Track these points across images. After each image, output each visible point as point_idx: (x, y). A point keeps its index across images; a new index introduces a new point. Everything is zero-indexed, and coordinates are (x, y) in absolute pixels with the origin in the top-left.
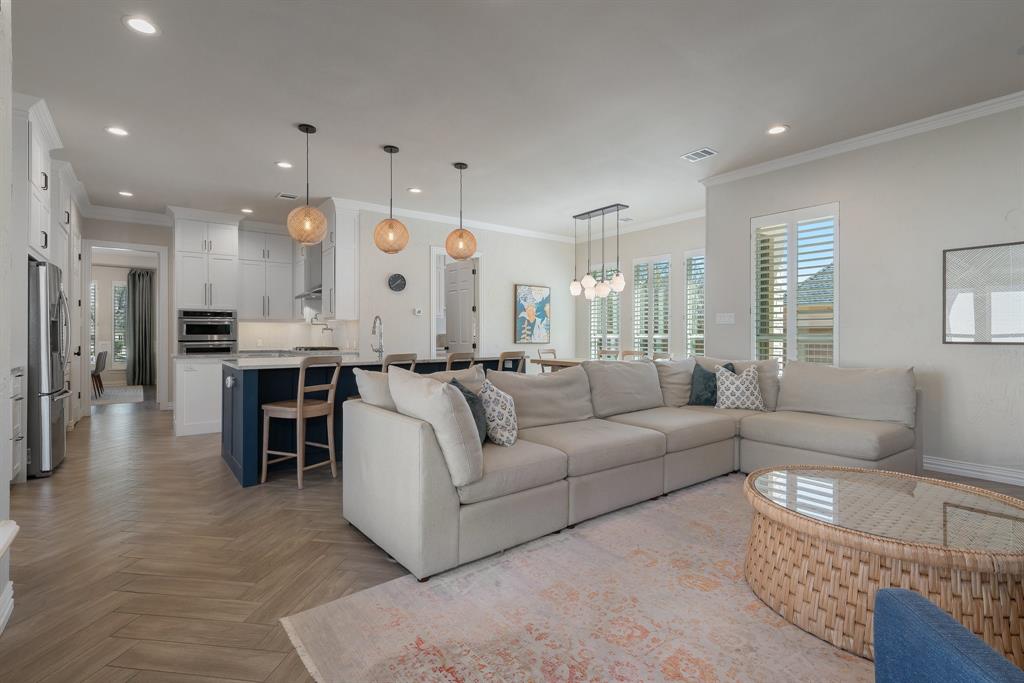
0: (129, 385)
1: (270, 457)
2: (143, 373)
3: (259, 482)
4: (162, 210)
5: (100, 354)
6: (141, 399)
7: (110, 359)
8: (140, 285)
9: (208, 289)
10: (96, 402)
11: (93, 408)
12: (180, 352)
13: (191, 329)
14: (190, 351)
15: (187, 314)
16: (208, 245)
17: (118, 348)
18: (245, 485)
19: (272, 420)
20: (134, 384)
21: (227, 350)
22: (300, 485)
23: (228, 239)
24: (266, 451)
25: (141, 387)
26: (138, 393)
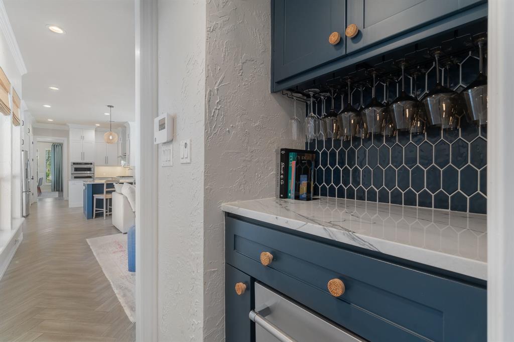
0: (52, 191)
1: (96, 211)
2: (58, 186)
3: (93, 218)
4: (65, 125)
5: (40, 179)
6: (57, 196)
7: (44, 181)
8: (57, 150)
9: (83, 154)
10: (39, 198)
11: (38, 200)
12: (72, 178)
13: (76, 169)
14: (76, 177)
15: (74, 164)
16: (83, 138)
17: (47, 176)
18: (88, 219)
19: (97, 199)
20: (54, 191)
21: (90, 177)
22: (105, 219)
23: (91, 135)
24: (95, 209)
25: (57, 192)
26: (56, 194)
